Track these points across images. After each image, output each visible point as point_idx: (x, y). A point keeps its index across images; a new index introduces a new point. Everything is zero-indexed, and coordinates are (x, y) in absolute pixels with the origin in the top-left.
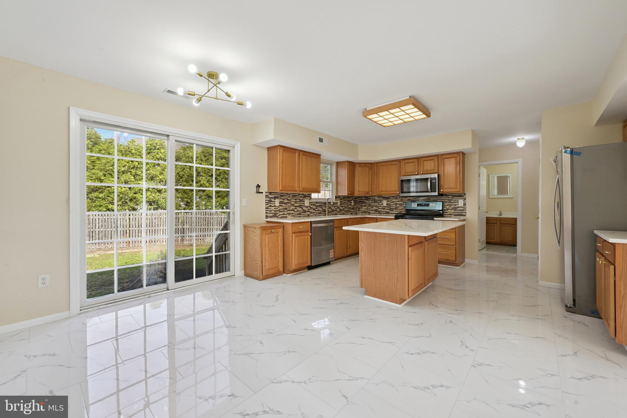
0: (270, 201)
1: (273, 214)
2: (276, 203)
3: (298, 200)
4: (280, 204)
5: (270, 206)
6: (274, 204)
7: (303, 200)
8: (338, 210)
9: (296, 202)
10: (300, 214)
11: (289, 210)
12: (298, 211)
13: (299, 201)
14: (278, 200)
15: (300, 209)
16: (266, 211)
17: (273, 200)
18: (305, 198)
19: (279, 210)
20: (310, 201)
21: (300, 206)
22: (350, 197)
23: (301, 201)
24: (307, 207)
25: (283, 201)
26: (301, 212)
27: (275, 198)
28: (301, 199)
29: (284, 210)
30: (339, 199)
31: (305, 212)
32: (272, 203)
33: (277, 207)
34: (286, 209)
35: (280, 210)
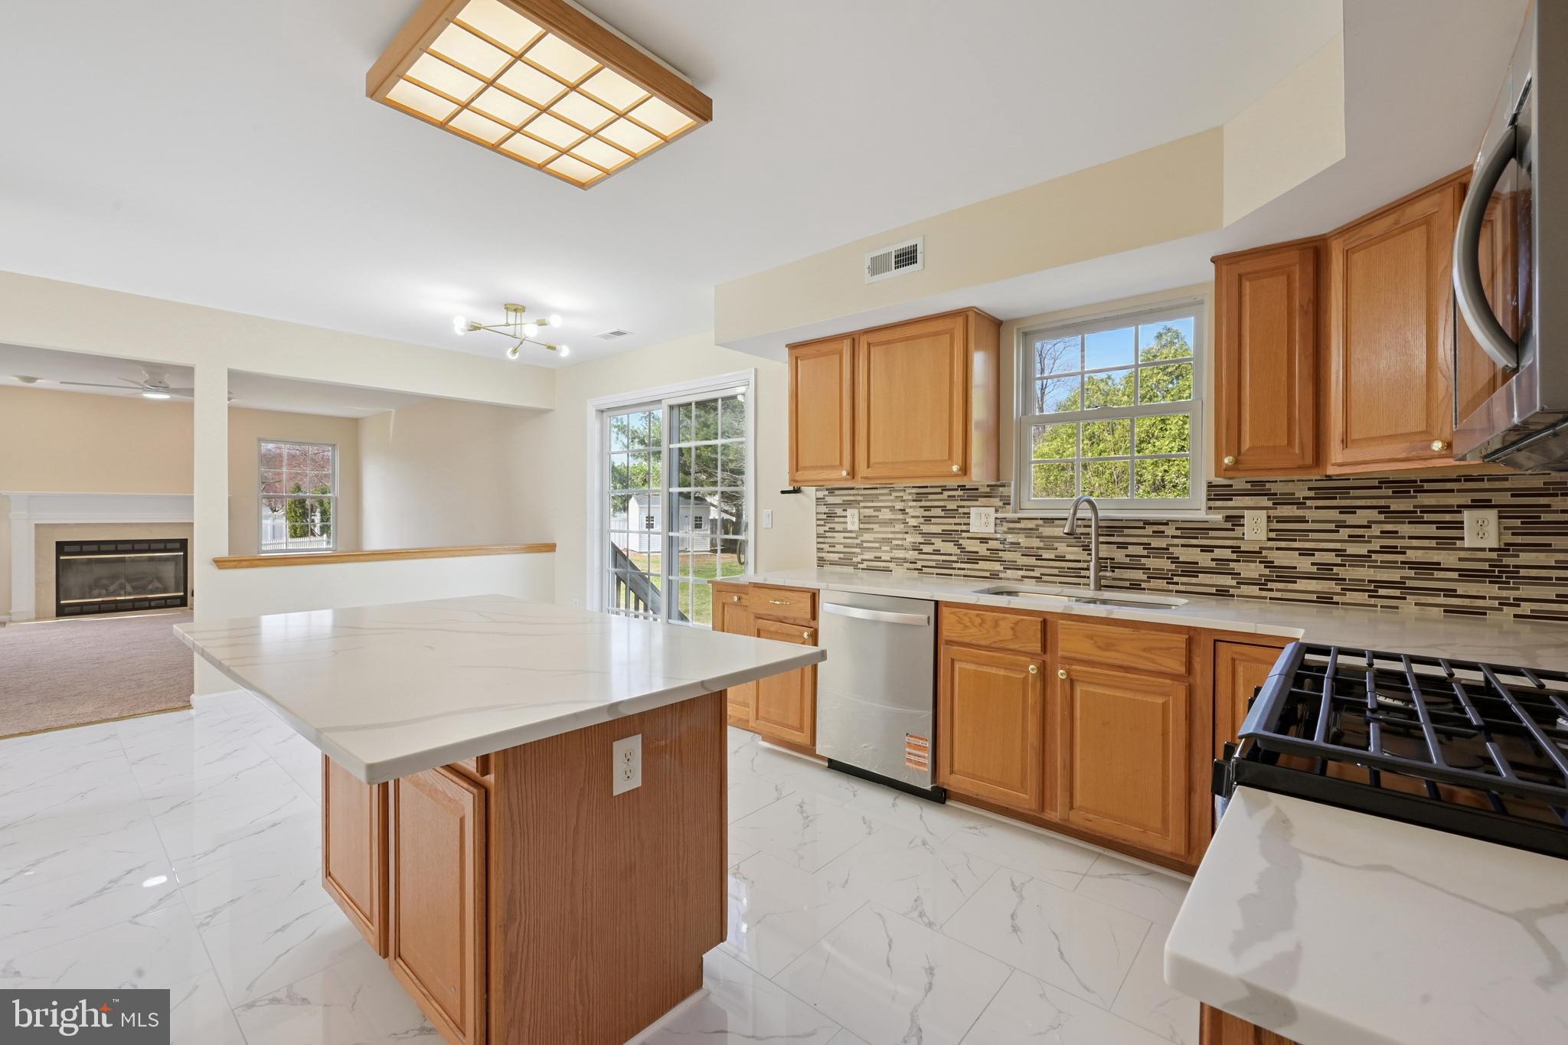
0: (831, 516)
1: (842, 556)
2: (848, 520)
3: (938, 512)
4: (862, 526)
5: (832, 530)
6: (844, 526)
7: (961, 510)
8: (1252, 570)
9: (928, 519)
10: (946, 565)
11: (899, 547)
12: (937, 552)
13: (942, 514)
14: (855, 511)
15: (950, 547)
16: (818, 543)
17: (839, 511)
18: (975, 503)
19: (858, 546)
20: (1000, 515)
21: (946, 536)
22: (1426, 486)
23: (949, 513)
24: (984, 540)
25: (876, 514)
26: (954, 558)
27: (847, 505)
28: (952, 505)
29: (877, 545)
30: (1265, 502)
31: (974, 558)
32: (837, 519)
33: (854, 535)
34: (888, 541)
35: (865, 545)
